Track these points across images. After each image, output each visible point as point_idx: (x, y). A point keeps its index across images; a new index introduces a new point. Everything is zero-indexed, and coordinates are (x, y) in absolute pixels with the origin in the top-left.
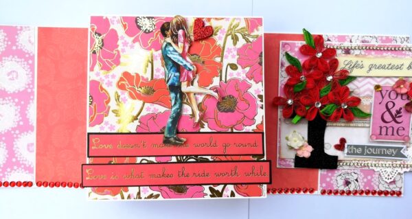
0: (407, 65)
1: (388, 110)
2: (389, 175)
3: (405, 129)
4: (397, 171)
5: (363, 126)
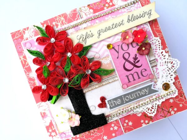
1: (127, 60)
2: (151, 110)
3: (147, 69)
4: (156, 104)
5: (113, 80)
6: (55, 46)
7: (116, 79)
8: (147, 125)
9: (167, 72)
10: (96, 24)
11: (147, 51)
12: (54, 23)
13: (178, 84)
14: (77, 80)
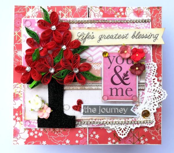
0: (131, 34)
1: (117, 73)
2: (122, 132)
3: (133, 90)
4: (129, 127)
5: (96, 88)
6: (54, 35)
7: (100, 88)
8: (113, 144)
9: (152, 100)
10: (100, 28)
11: (139, 72)
12: (60, 12)
13: (159, 116)
14: (63, 74)
